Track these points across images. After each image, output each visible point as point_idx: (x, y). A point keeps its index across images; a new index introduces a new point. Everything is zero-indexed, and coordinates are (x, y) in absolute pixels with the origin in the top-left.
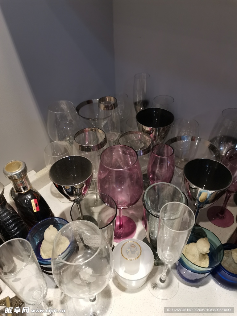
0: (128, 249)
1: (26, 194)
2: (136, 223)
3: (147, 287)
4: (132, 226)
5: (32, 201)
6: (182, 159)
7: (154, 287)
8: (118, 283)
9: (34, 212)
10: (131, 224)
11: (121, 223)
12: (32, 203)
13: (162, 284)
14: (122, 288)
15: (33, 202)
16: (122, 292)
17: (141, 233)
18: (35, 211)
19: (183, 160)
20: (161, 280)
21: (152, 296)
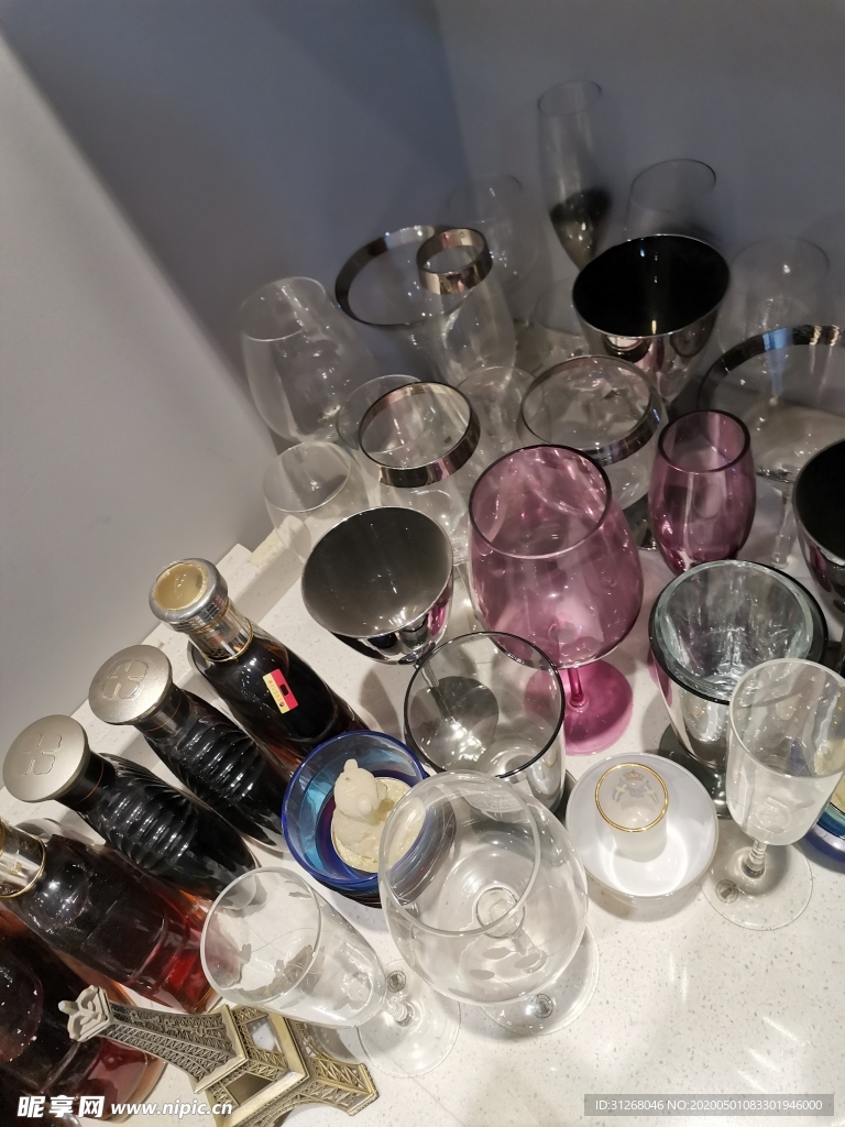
0: (618, 788)
1: (243, 658)
2: (628, 678)
3: (701, 896)
4: (614, 690)
5: (268, 679)
6: (772, 396)
7: (725, 895)
8: (602, 893)
9: (283, 712)
10: (612, 683)
11: (576, 685)
12: (268, 686)
13: (753, 881)
14: (616, 905)
15: (270, 682)
16: (619, 920)
17: (650, 712)
18: (284, 709)
19: (773, 401)
20: (748, 871)
21: (724, 923)
